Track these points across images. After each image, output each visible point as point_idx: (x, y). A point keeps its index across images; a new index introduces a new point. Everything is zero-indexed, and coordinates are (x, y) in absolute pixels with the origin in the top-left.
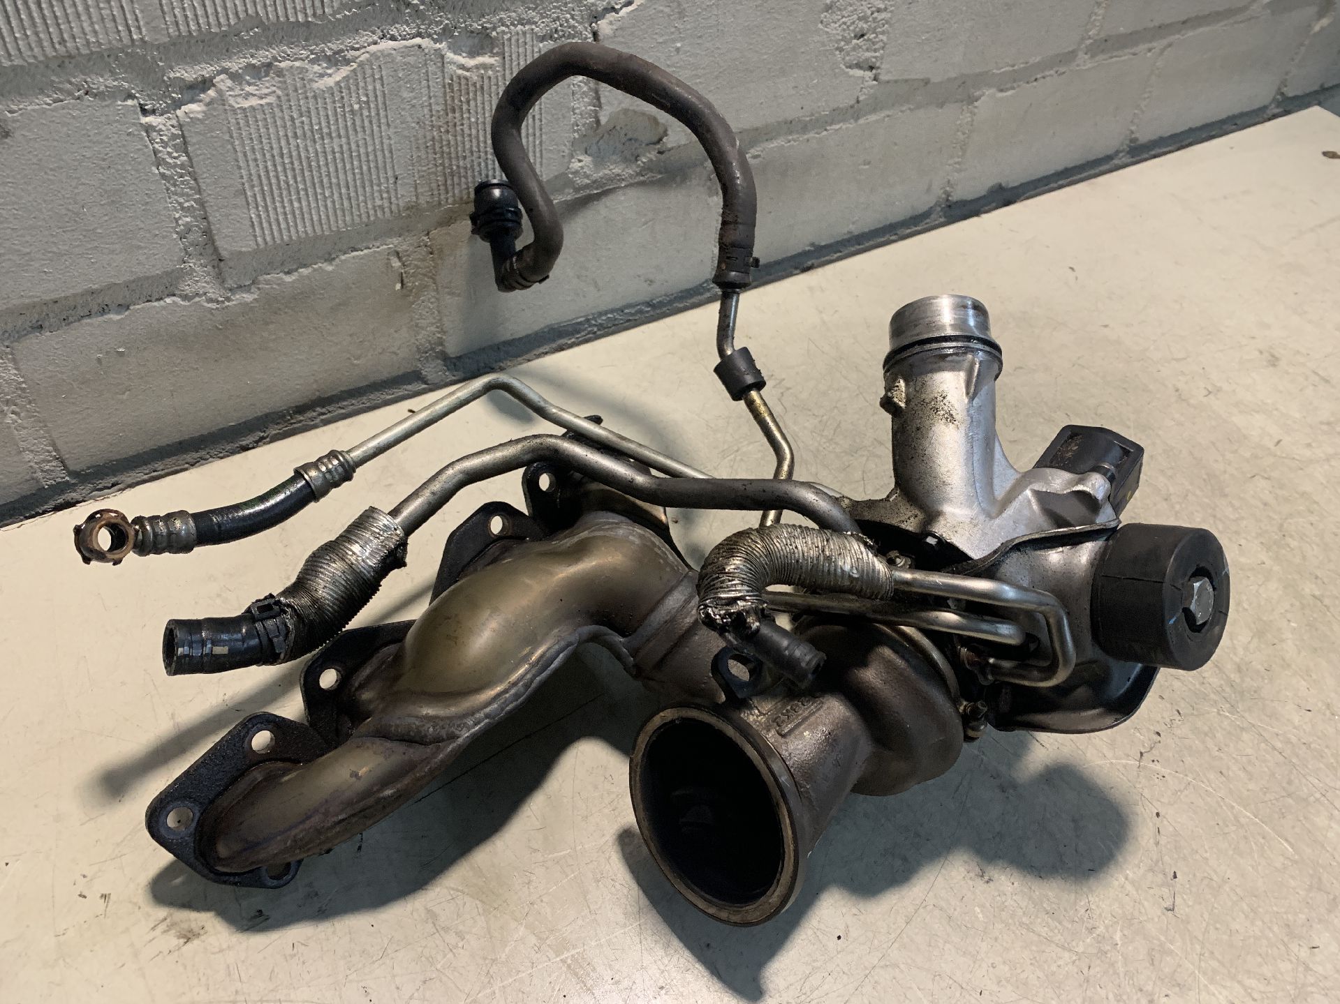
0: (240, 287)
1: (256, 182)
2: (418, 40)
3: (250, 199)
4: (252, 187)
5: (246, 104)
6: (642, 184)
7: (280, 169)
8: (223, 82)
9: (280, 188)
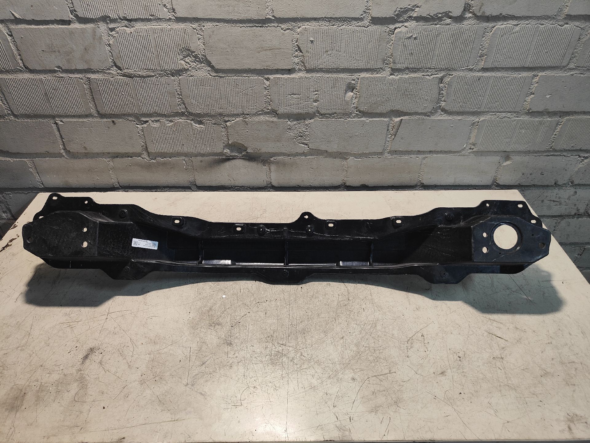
0: (153, 159)
1: (155, 140)
2: (187, 120)
3: (154, 143)
4: (155, 141)
5: (154, 126)
6: (243, 159)
7: (160, 138)
8: (150, 122)
9: (160, 142)
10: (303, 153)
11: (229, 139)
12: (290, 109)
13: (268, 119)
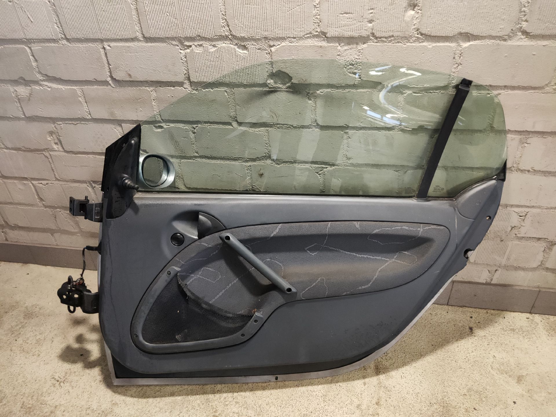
10: (354, 85)
11: (273, 68)
12: (341, 31)
13: (316, 43)
